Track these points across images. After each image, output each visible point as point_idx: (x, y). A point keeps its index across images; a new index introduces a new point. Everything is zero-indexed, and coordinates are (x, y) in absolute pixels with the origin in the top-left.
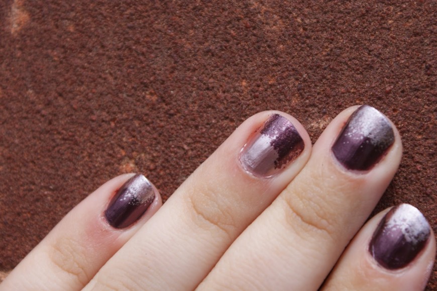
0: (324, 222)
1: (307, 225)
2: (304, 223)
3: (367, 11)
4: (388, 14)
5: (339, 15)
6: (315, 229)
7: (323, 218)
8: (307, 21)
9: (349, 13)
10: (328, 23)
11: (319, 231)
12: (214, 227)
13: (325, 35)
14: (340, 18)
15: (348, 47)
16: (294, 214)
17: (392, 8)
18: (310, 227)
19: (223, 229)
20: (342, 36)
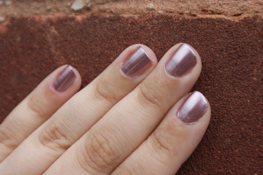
0: (156, 100)
1: (148, 101)
2: (146, 100)
3: (101, 54)
4: (110, 55)
5: (89, 56)
6: (151, 103)
7: (156, 98)
8: (75, 59)
9: (93, 55)
10: (84, 60)
11: (153, 105)
12: (104, 99)
13: (83, 66)
14: (90, 57)
15: (93, 71)
16: (142, 95)
17: (112, 52)
18: (149, 102)
19: (109, 100)
20: (90, 66)
